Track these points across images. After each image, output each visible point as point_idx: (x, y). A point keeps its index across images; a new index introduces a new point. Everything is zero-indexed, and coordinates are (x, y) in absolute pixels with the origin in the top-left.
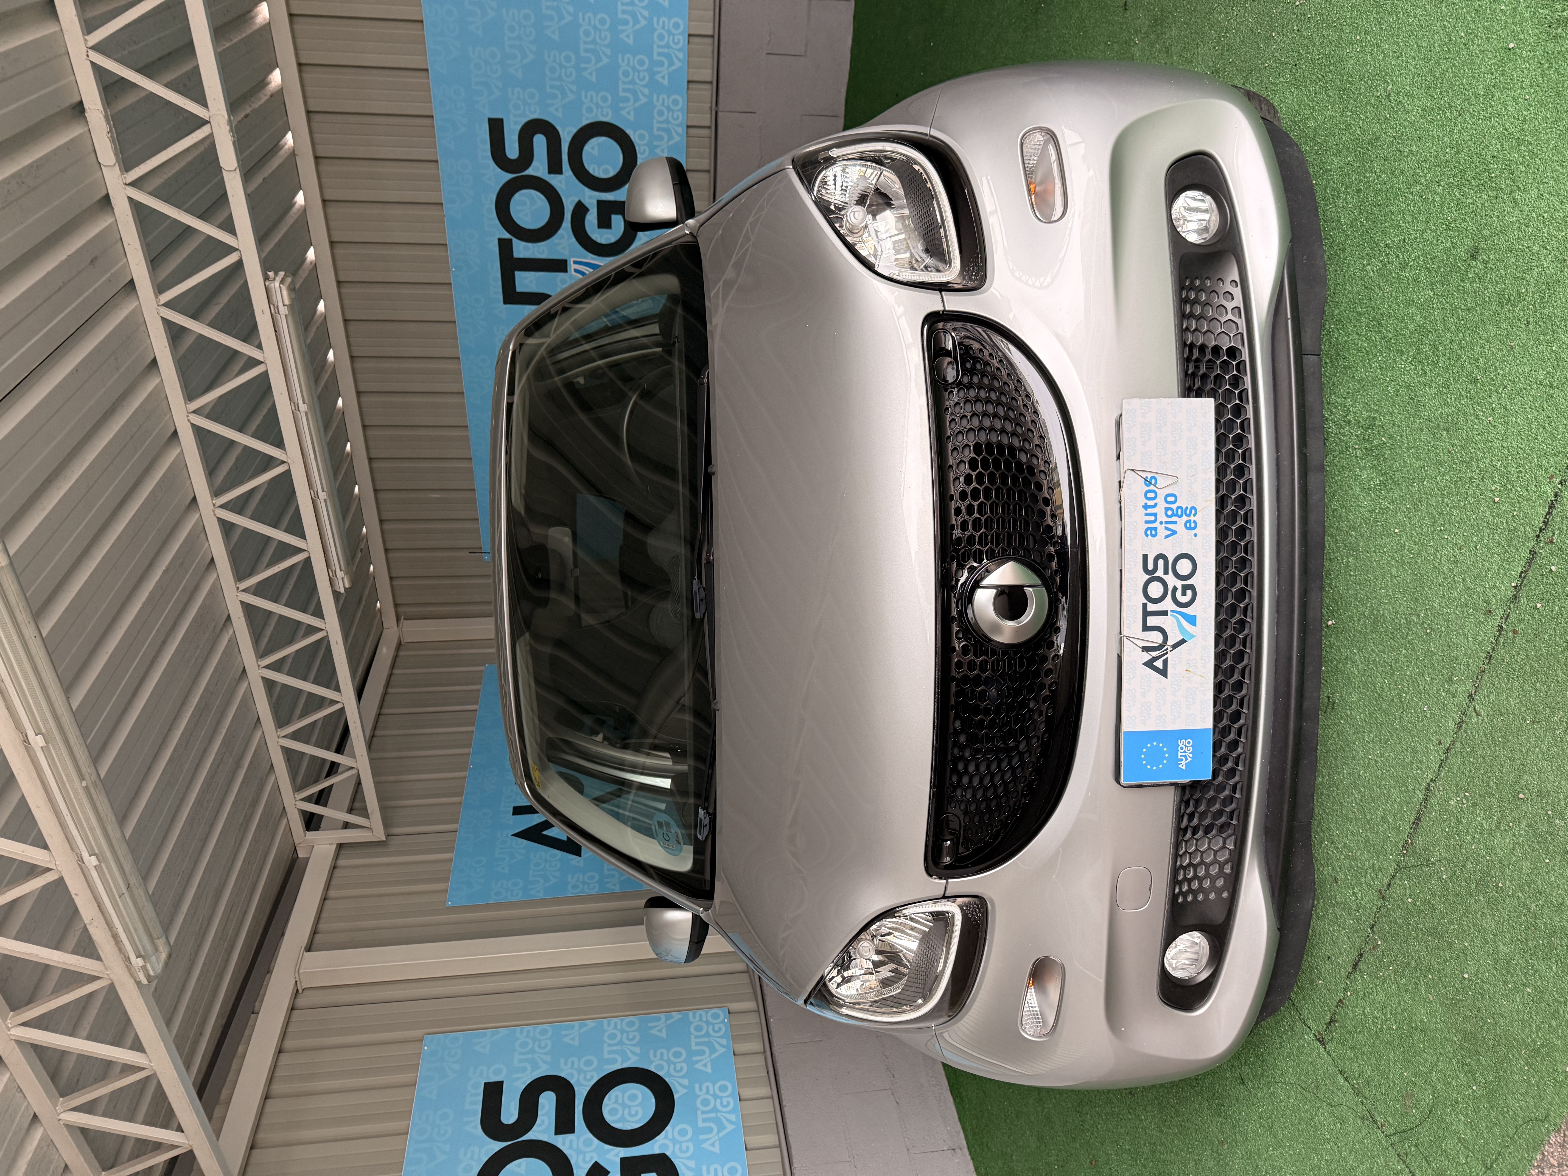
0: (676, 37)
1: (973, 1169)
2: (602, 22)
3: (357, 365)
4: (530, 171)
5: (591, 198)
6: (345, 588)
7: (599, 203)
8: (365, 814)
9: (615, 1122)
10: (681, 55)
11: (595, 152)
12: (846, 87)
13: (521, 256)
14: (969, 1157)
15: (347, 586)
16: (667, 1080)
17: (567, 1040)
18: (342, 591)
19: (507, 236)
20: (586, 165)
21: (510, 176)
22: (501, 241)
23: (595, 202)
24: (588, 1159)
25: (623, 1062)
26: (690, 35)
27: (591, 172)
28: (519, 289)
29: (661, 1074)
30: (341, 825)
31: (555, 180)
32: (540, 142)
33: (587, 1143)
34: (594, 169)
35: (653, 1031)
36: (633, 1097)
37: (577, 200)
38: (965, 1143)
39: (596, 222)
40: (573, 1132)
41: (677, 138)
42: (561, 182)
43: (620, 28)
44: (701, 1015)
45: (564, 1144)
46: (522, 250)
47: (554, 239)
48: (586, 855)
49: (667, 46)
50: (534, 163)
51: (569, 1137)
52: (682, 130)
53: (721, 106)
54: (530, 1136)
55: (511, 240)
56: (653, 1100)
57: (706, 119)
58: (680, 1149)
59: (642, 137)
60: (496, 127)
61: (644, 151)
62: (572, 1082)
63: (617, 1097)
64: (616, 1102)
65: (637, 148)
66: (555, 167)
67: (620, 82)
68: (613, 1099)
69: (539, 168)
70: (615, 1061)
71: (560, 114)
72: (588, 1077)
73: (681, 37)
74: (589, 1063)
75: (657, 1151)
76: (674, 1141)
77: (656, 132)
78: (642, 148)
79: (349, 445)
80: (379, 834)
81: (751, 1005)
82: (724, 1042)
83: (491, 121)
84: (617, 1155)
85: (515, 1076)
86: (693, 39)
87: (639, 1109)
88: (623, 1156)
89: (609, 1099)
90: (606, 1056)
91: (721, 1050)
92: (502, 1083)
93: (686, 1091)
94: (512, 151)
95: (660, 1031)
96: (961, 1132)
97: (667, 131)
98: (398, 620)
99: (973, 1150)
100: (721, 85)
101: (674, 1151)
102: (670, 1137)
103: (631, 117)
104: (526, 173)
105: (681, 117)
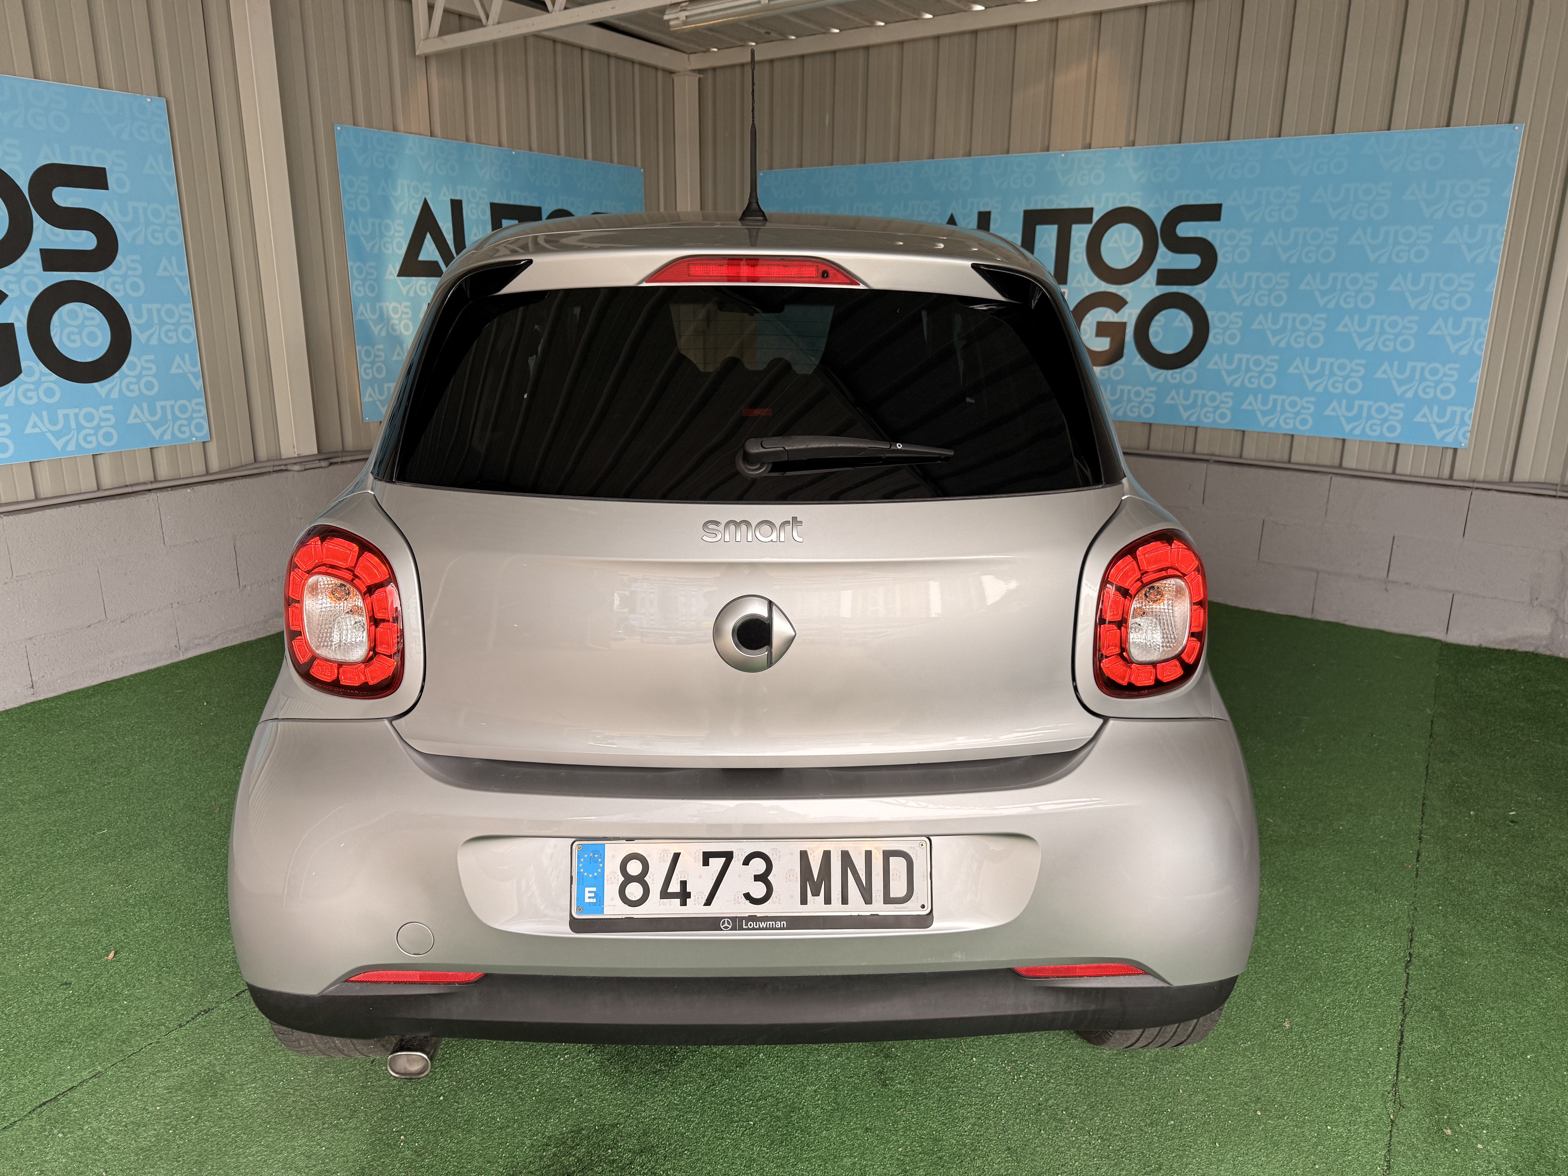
0: (1292, 421)
1: (8, 707)
2: (1315, 340)
3: (967, 38)
4: (1162, 248)
5: (1129, 315)
6: (669, 20)
7: (1123, 325)
8: (444, 31)
9: (60, 317)
10: (1272, 425)
11: (1176, 324)
12: (1223, 602)
13: (1073, 233)
14: (23, 703)
15: (672, 23)
16: (117, 374)
17: (164, 262)
18: (666, 17)
19: (1096, 218)
20: (1163, 312)
21: (1158, 225)
22: (1091, 210)
23: (1124, 320)
24: (11, 286)
25: (138, 326)
26: (1293, 436)
27: (1157, 318)
28: (1039, 229)
29: (124, 367)
30: (431, 2)
31: (1150, 276)
32: (1192, 261)
33: (31, 286)
34: (1159, 321)
35: (178, 359)
36: (92, 337)
37: (1128, 300)
38: (41, 698)
39: (1104, 320)
40: (44, 270)
41: (1185, 415)
42: (1149, 282)
43: (1307, 359)
44: (200, 411)
45: (29, 259)
46: (1080, 233)
47: (1089, 272)
48: (399, 283)
49: (1283, 411)
50: (1170, 254)
51: (39, 265)
52: (1193, 421)
53: (1213, 467)
54: (38, 221)
55: (1090, 222)
56: (89, 360)
57: (1203, 449)
58: (29, 390)
59: (1189, 376)
60: (1212, 212)
61: (1175, 378)
62: (110, 268)
63: (93, 319)
64: (86, 318)
65: (1178, 370)
66: (1165, 277)
67: (1249, 356)
68: (90, 315)
69: (1165, 258)
70: (139, 316)
71: (1220, 286)
72: (117, 286)
73: (1291, 426)
74: (135, 287)
75: (24, 364)
76: (38, 383)
77: (1193, 392)
78: (1178, 376)
79: (882, 24)
80: (422, 48)
81: (215, 466)
82: (167, 437)
83: (1219, 206)
84: (18, 319)
85: (115, 203)
86: (1289, 439)
87: (78, 344)
88: (16, 326)
89: (89, 310)
90: (145, 307)
91: (156, 434)
92: (106, 187)
93: (104, 396)
94: (1185, 230)
95: (179, 366)
96: (55, 694)
97: (1194, 405)
98: (700, 71)
99: (29, 708)
100: (1236, 468)
101: (25, 383)
102: (43, 379)
103: (1211, 366)
104: (1161, 244)
105: (1206, 421)
